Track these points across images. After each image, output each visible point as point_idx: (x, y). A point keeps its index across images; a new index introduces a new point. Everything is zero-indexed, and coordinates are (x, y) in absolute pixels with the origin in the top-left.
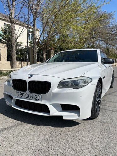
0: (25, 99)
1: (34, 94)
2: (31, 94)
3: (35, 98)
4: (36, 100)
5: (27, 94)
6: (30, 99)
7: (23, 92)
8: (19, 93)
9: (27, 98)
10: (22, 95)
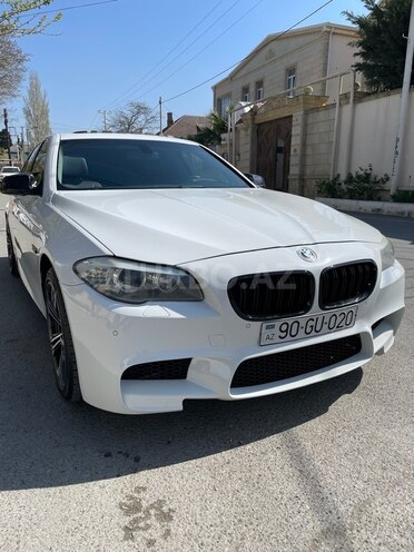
0: (298, 340)
1: (338, 312)
3: (337, 323)
4: (339, 327)
5: (315, 318)
6: (318, 333)
7: (297, 318)
8: (273, 327)
9: (308, 335)
10: (286, 331)
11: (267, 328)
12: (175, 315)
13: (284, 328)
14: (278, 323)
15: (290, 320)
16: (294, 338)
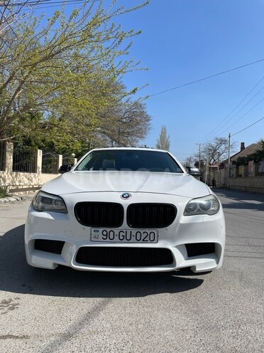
0: (115, 242)
1: (142, 231)
2: (134, 231)
3: (142, 238)
4: (144, 241)
5: (125, 231)
6: (129, 241)
7: (112, 229)
8: (98, 231)
9: (121, 241)
10: (106, 235)
11: (94, 231)
12: (51, 217)
13: (105, 233)
14: (101, 230)
15: (108, 230)
16: (112, 240)
